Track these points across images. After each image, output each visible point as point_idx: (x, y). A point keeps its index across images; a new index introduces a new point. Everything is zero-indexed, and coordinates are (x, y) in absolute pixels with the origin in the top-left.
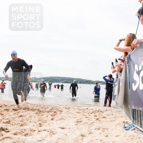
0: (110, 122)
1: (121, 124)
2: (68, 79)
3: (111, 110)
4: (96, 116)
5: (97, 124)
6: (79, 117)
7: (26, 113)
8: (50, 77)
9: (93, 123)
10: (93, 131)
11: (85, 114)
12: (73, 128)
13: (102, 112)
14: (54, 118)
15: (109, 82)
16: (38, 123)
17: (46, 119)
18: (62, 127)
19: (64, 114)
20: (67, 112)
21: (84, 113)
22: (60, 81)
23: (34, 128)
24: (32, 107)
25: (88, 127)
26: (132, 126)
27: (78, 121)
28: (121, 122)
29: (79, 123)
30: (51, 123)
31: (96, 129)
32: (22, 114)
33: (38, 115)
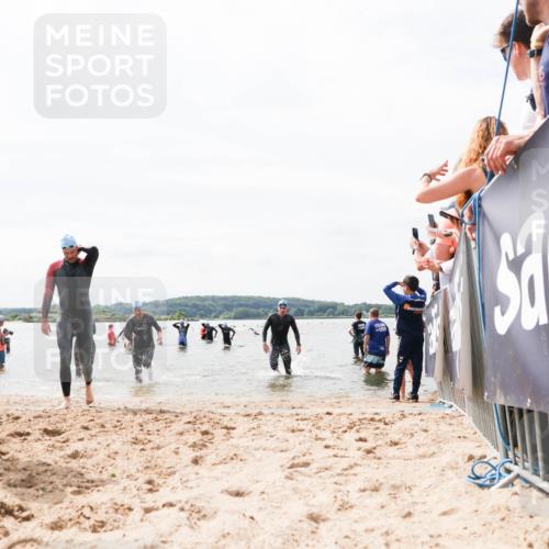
0: (418, 461)
1: (461, 464)
2: (251, 302)
3: (420, 414)
4: (365, 441)
5: (368, 472)
6: (297, 445)
7: (92, 444)
8: (179, 299)
9: (351, 467)
10: (354, 497)
11: (322, 434)
12: (277, 492)
13: (386, 424)
14: (201, 457)
15: (407, 307)
16: (143, 478)
17: (171, 460)
18: (235, 489)
19: (240, 440)
20: (253, 432)
21: (318, 432)
22: (220, 313)
23: (126, 500)
24: (116, 419)
25: (336, 483)
26: (502, 471)
27: (296, 462)
28: (460, 459)
29: (299, 469)
30: (193, 476)
31: (364, 490)
32: (79, 446)
33: (142, 447)
